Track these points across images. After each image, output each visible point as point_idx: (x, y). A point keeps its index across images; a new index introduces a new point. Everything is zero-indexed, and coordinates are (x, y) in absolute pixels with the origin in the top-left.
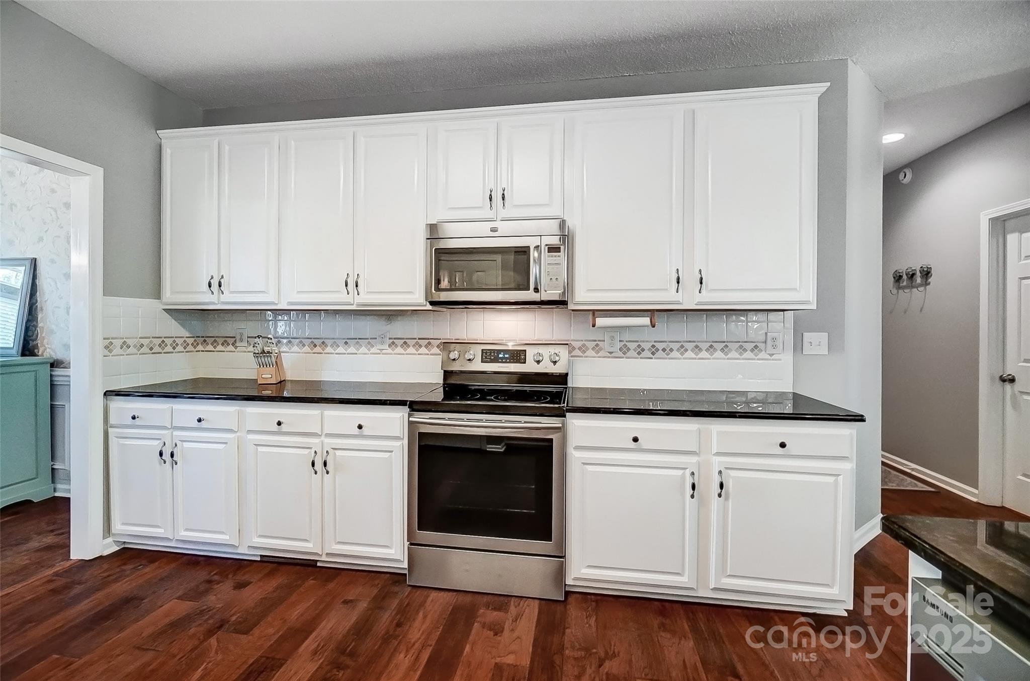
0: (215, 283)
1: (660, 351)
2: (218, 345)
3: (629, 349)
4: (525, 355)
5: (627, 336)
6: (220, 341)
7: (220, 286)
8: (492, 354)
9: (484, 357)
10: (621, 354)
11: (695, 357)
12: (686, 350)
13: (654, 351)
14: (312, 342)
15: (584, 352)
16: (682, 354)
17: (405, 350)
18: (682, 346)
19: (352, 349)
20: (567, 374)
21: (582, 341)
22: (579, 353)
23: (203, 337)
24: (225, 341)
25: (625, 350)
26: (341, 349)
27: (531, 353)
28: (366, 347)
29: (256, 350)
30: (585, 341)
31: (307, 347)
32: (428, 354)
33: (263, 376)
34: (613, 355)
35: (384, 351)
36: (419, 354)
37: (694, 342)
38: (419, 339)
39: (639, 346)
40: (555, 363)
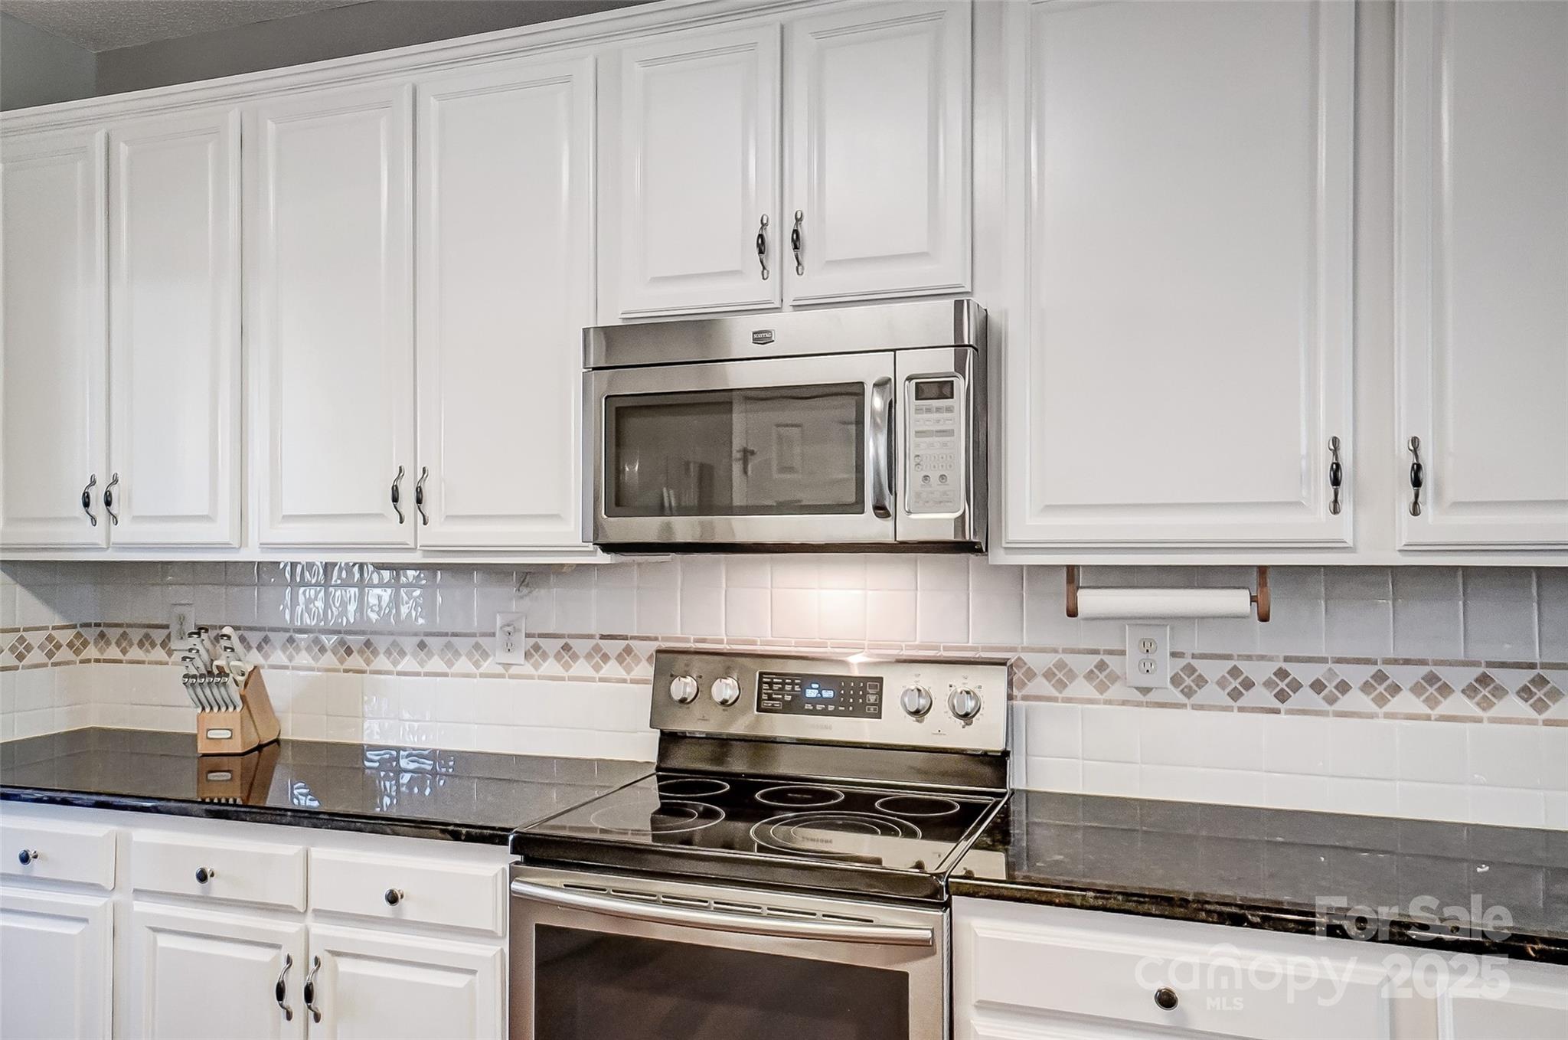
0: (97, 496)
1: (1306, 692)
2: (131, 645)
3: (1201, 681)
4: (880, 694)
5: (1195, 642)
6: (136, 635)
7: (108, 503)
8: (788, 688)
9: (765, 697)
10: (1177, 695)
11: (1428, 711)
12: (1395, 689)
13: (1284, 688)
14: (342, 643)
15: (1061, 685)
16: (1381, 701)
17: (567, 667)
18: (1380, 677)
19: (436, 664)
20: (1006, 754)
21: (1056, 651)
22: (1047, 689)
23: (98, 625)
24: (147, 636)
25: (1188, 682)
26: (408, 663)
27: (897, 687)
28: (469, 656)
29: (191, 666)
30: (1065, 651)
31: (329, 653)
32: (624, 681)
33: (211, 734)
34: (1151, 697)
35: (513, 670)
36: (602, 680)
37: (1422, 662)
38: (603, 637)
39: (1235, 672)
40: (967, 717)
